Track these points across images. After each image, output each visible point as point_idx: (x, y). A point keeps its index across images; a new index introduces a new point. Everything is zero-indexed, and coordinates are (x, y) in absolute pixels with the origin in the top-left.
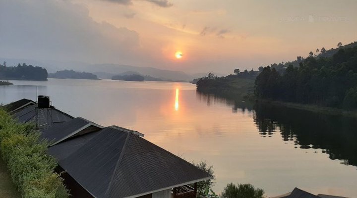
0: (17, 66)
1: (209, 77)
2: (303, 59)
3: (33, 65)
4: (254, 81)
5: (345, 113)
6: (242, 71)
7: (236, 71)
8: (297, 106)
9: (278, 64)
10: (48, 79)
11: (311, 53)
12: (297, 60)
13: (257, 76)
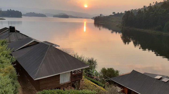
0: (7, 10)
1: (100, 16)
2: (146, 7)
3: (14, 10)
4: (122, 18)
5: (164, 34)
6: (116, 13)
7: (114, 13)
8: (142, 30)
9: (134, 10)
10: (22, 17)
11: (150, 4)
12: (143, 7)
13: (123, 15)
